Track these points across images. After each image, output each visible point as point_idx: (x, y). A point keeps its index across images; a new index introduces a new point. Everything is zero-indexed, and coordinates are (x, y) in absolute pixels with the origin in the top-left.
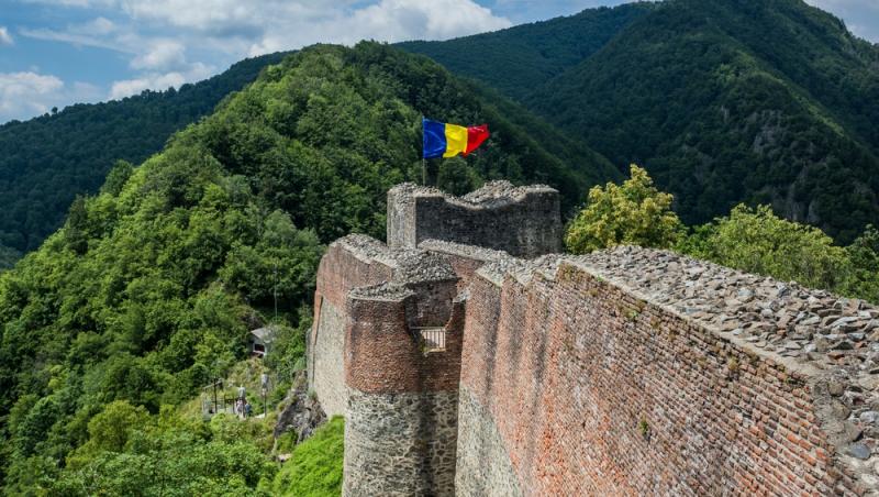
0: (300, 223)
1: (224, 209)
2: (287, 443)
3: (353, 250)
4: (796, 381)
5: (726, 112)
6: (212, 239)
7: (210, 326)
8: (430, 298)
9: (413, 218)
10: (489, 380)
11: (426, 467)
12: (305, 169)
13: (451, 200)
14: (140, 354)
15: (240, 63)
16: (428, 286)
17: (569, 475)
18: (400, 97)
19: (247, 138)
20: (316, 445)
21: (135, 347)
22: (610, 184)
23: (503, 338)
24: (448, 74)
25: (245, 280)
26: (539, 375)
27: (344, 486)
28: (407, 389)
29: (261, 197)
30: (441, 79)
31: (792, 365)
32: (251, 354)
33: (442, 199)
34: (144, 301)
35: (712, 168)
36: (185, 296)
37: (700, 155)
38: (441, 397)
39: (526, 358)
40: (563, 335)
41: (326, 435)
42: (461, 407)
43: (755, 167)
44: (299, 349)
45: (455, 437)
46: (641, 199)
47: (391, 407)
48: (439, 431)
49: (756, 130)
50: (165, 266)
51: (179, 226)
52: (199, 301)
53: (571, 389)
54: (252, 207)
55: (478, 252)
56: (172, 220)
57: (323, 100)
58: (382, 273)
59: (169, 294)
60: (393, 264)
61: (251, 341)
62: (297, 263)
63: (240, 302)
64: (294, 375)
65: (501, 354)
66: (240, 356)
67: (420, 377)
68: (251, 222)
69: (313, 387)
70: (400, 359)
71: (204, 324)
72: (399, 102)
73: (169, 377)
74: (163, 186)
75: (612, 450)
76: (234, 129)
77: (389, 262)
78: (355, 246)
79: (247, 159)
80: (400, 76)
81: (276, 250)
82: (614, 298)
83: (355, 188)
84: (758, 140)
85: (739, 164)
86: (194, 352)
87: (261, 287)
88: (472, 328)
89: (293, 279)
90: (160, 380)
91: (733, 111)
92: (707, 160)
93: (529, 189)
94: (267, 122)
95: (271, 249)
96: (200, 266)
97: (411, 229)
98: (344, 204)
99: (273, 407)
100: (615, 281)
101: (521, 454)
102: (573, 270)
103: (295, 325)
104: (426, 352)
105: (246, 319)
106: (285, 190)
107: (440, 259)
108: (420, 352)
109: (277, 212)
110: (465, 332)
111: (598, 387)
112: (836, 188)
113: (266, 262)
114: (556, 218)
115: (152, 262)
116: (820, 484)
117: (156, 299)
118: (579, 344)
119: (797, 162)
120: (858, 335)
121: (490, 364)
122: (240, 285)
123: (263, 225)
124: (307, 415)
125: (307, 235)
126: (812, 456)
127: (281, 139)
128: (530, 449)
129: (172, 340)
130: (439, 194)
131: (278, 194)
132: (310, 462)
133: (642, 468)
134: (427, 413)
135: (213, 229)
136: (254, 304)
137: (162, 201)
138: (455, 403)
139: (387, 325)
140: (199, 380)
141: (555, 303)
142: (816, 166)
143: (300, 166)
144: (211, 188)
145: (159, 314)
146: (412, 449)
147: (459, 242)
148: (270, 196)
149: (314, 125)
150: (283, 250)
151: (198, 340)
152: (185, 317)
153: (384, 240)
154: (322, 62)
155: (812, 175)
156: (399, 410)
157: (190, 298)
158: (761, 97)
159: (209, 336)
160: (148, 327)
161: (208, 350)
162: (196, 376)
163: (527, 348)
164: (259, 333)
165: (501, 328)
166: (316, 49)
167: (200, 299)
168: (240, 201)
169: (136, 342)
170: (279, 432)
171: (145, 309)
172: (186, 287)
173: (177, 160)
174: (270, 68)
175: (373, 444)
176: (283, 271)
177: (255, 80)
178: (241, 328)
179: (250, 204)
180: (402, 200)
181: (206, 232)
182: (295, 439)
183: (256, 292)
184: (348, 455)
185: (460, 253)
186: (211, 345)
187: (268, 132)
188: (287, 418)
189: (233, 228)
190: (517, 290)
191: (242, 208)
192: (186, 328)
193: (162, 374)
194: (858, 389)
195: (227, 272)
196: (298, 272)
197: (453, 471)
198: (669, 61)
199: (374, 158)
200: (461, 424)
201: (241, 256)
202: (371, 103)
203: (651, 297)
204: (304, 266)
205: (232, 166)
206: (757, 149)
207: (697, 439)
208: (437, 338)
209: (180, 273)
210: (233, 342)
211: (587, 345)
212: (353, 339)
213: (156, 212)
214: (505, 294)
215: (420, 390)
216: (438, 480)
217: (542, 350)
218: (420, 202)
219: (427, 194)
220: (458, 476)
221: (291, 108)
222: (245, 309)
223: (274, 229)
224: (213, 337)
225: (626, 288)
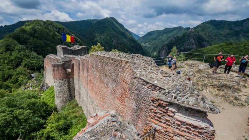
0: (38, 54)
1: (20, 51)
2: (42, 92)
3: (51, 57)
4: (128, 62)
5: (109, 38)
6: (18, 57)
7: (21, 74)
8: (67, 64)
9: (62, 51)
10: (79, 75)
11: (70, 91)
12: (38, 44)
13: (69, 48)
14: (5, 81)
15: (19, 22)
16: (67, 62)
17: (94, 85)
18: (56, 31)
19: (24, 37)
20: (48, 91)
21: (3, 80)
22: (95, 45)
23: (81, 68)
24: (65, 28)
25: (28, 65)
26: (88, 72)
27: (55, 96)
28: (65, 79)
29: (29, 49)
30: (63, 29)
31: (127, 60)
32: (31, 79)
33: (67, 48)
34: (3, 71)
35: (107, 46)
36: (14, 69)
37: (106, 44)
38: (71, 79)
39: (85, 70)
40: (92, 65)
41: (50, 89)
42: (75, 80)
43: (113, 46)
44: (42, 76)
45: (74, 85)
46: (99, 48)
47: (62, 82)
48: (71, 85)
49: (113, 41)
50: (7, 63)
51: (9, 55)
52: (17, 70)
53: (93, 73)
54: (27, 51)
55: (74, 56)
56: (7, 54)
57: (40, 31)
58: (57, 60)
59: (10, 69)
60: (60, 58)
61: (31, 76)
62: (39, 62)
63: (27, 69)
64: (42, 81)
65: (81, 71)
66: (29, 79)
67: (67, 76)
68: (27, 54)
69: (46, 82)
70: (63, 74)
71: (20, 74)
72: (56, 32)
73: (13, 85)
74: (4, 47)
75: (101, 80)
76: (20, 35)
77: (58, 58)
78: (51, 56)
79: (24, 42)
80: (56, 28)
81: (34, 59)
82: (99, 57)
83: (49, 48)
84: (113, 42)
85: (111, 46)
86: (18, 80)
87: (32, 66)
88: (75, 68)
89: (39, 65)
90: (11, 86)
91: (110, 38)
92: (107, 45)
93: (82, 46)
94: (28, 34)
95: (33, 59)
96: (16, 63)
97: (62, 53)
98: (47, 51)
99: (38, 87)
100: (99, 55)
101: (86, 85)
102: (92, 55)
103: (40, 73)
104: (68, 72)
105: (29, 72)
106: (34, 48)
107: (68, 57)
108: (67, 72)
109: (33, 52)
110: (74, 68)
111: (98, 71)
112: (123, 49)
113: (32, 62)
114: (87, 51)
115: (4, 63)
116: (131, 75)
117: (6, 70)
118: (94, 66)
119: (118, 46)
120: (134, 56)
121: (79, 73)
122: (27, 66)
123: (30, 55)
124: (46, 87)
125: (40, 56)
126: (130, 71)
127: (31, 38)
128: (87, 84)
129: (12, 78)
130: (66, 47)
131: (33, 49)
132: (47, 94)
133: (105, 81)
134: (69, 82)
135: (18, 55)
136: (30, 70)
137: (4, 50)
138: (74, 80)
139: (60, 68)
140: (20, 85)
141: (89, 60)
142: (120, 46)
143: (37, 43)
144: (16, 47)
145: (8, 73)
146: (67, 88)
147: (71, 55)
148: (31, 49)
149: (39, 35)
150: (35, 59)
151: (18, 77)
152: (15, 73)
153: (57, 55)
154: (39, 23)
155: (120, 47)
156: (64, 82)
157: (15, 70)
158: (114, 36)
159: (21, 76)
160: (5, 76)
161: (21, 79)
162: (20, 84)
163: (85, 68)
164: (33, 75)
165: (80, 67)
166: (37, 20)
167: (18, 69)
168: (24, 50)
169: (3, 79)
170: (40, 91)
171: (4, 72)
172: (14, 67)
173: (6, 41)
174: (27, 23)
175: (60, 88)
176: (36, 63)
177: (23, 26)
178: (29, 74)
179: (26, 50)
180: (59, 48)
181: (17, 56)
182: (44, 91)
183: (31, 67)
184: (55, 91)
185: (71, 57)
186: (22, 78)
187: (28, 36)
188: (42, 88)
189: (23, 55)
190: (83, 60)
191: (25, 51)
192: (15, 75)
193: (11, 85)
194: (135, 62)
195: (23, 64)
196: (39, 63)
197: (74, 91)
198: (101, 29)
199: (52, 42)
200: (75, 83)
201: (26, 61)
202: (51, 32)
203: (105, 56)
204: (41, 62)
205: (21, 43)
206: (113, 43)
207: (114, 74)
208: (69, 70)
209: (12, 65)
210: (27, 77)
211: (96, 65)
212: (54, 71)
213: (3, 52)
214: (80, 61)
215: (67, 78)
216: (72, 92)
217: (88, 68)
218: (63, 48)
219: (64, 47)
220: (75, 91)
221: (33, 32)
222: (29, 71)
223: (33, 55)
224: (22, 76)
225: (101, 55)
